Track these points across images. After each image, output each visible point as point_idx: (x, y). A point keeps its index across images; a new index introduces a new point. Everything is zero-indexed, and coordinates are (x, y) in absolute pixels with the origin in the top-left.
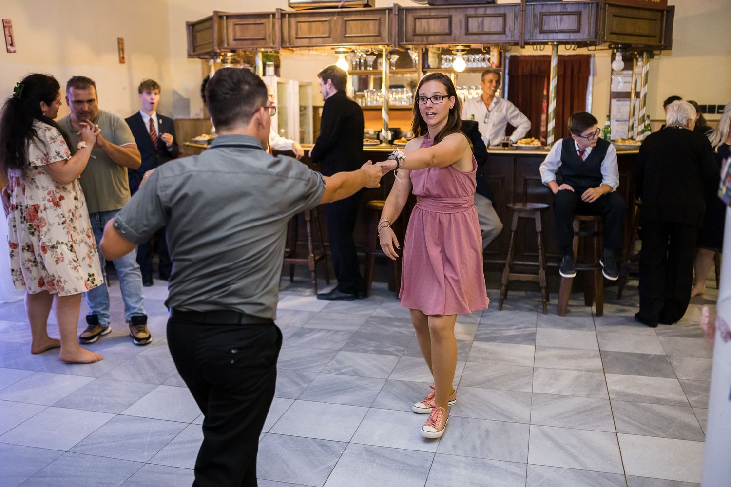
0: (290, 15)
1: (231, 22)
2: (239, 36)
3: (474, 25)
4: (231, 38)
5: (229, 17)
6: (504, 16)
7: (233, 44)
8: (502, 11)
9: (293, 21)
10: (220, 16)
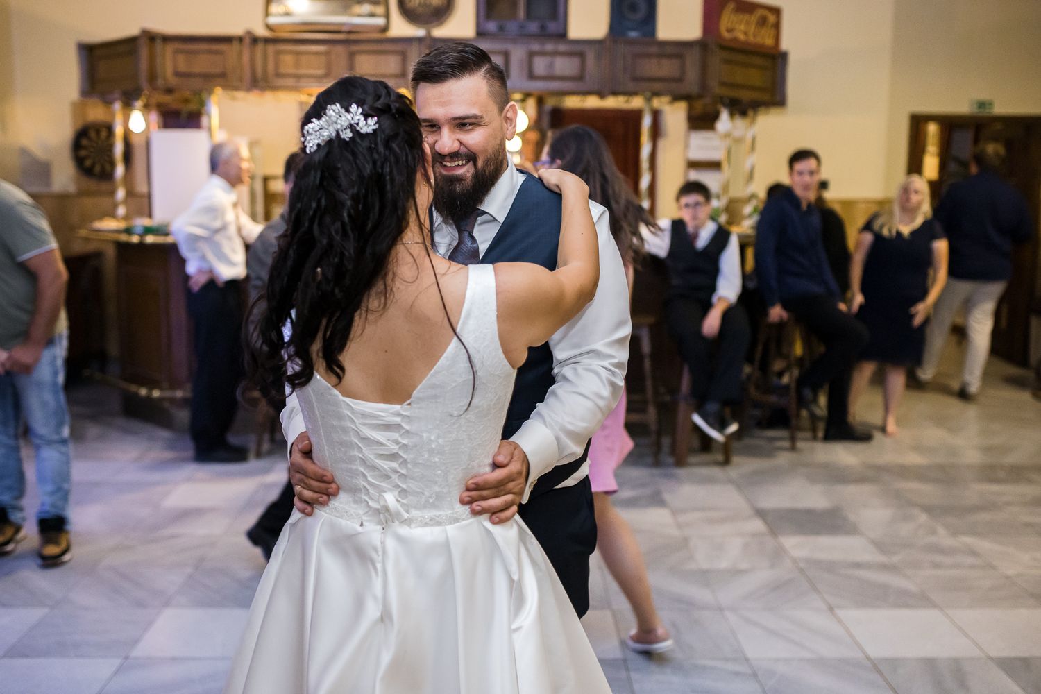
0: (267, 41)
1: (170, 48)
2: (182, 67)
3: (540, 65)
4: (169, 70)
5: (167, 39)
6: (581, 55)
7: (172, 81)
8: (577, 48)
9: (271, 49)
10: (150, 37)
